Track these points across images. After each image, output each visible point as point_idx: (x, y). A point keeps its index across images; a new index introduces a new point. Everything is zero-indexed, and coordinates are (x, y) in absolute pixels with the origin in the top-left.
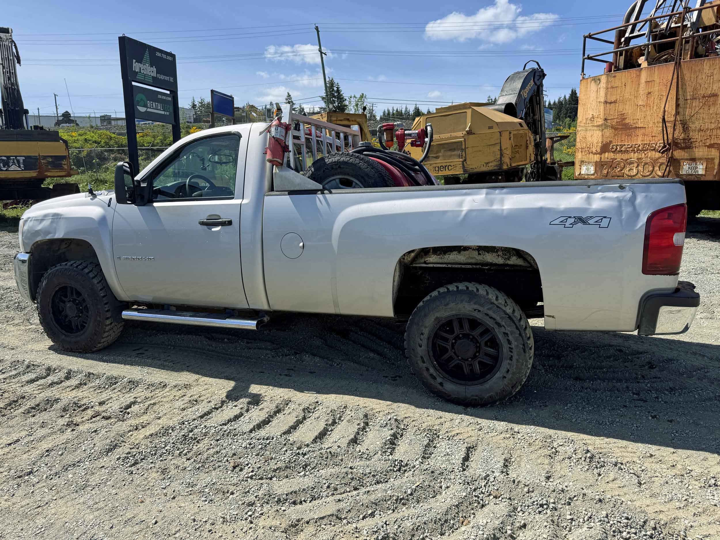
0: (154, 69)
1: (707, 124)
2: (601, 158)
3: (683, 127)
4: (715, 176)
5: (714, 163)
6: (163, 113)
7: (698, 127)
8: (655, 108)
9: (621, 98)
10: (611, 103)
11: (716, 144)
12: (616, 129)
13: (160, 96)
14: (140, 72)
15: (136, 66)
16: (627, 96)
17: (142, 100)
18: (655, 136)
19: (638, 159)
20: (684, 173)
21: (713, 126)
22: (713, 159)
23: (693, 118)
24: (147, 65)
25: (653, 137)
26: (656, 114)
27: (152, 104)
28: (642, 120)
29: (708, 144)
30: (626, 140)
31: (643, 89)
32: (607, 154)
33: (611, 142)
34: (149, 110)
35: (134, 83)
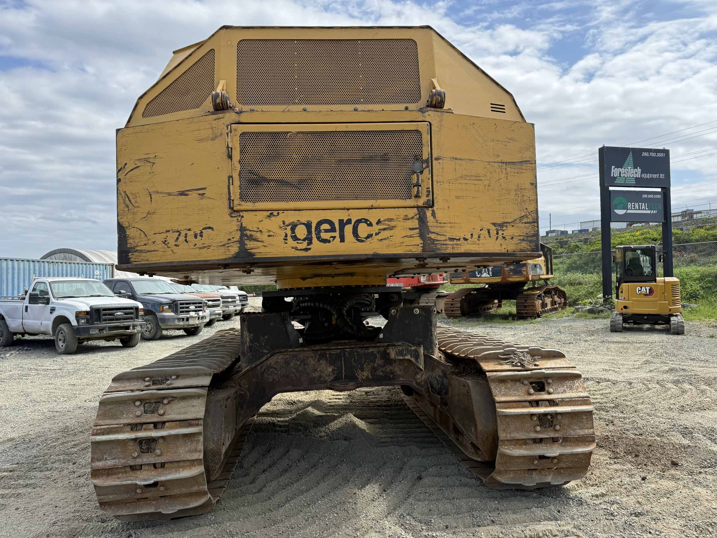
0: (639, 170)
6: (649, 212)
13: (645, 196)
14: (620, 176)
15: (615, 171)
17: (620, 203)
24: (629, 168)
27: (634, 205)
34: (629, 211)
35: (611, 188)
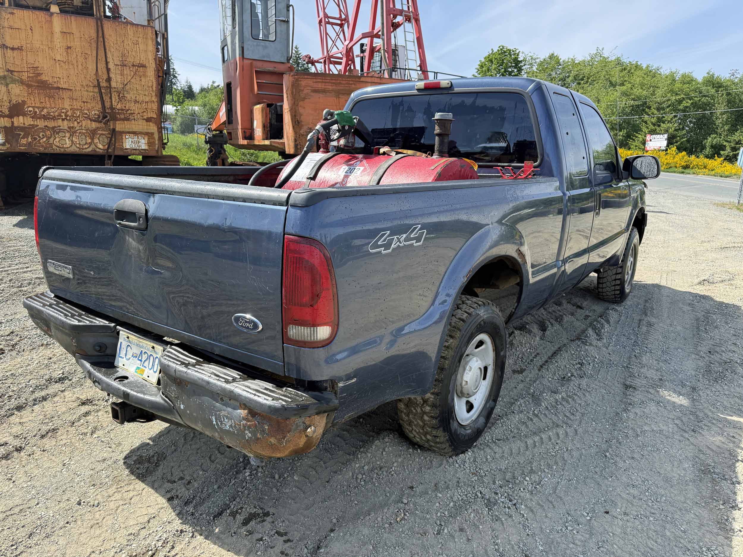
1: (141, 96)
2: (13, 123)
3: (119, 96)
4: (157, 151)
5: (154, 138)
7: (134, 98)
8: (80, 66)
9: (28, 45)
10: (13, 49)
11: (153, 118)
12: (29, 86)
16: (37, 44)
18: (87, 102)
19: (69, 128)
20: (128, 147)
21: (147, 99)
22: (152, 134)
23: (127, 87)
25: (84, 102)
26: (83, 76)
28: (65, 80)
29: (145, 117)
30: (48, 103)
31: (59, 41)
32: (21, 118)
33: (24, 102)
